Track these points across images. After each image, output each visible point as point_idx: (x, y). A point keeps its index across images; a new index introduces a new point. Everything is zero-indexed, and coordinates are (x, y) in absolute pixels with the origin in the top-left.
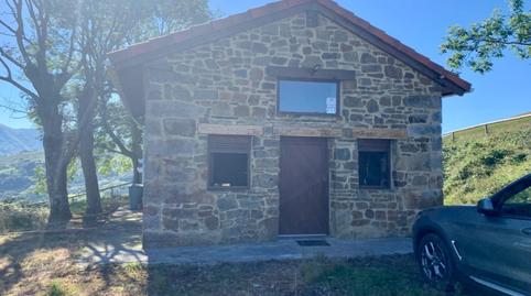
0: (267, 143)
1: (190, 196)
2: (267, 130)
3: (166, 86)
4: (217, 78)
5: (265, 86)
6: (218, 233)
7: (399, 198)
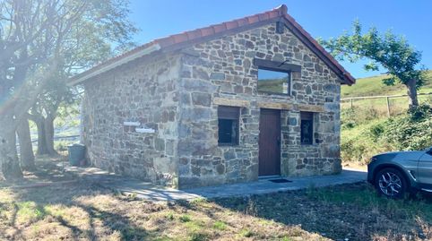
0: (253, 112)
1: (208, 150)
2: (253, 103)
3: (194, 68)
4: (225, 65)
5: (252, 72)
6: (224, 176)
7: (319, 151)
